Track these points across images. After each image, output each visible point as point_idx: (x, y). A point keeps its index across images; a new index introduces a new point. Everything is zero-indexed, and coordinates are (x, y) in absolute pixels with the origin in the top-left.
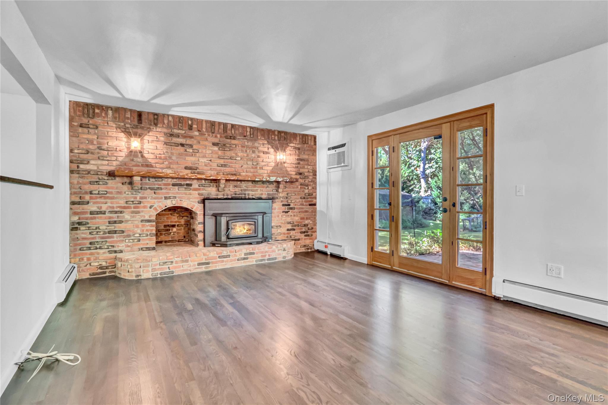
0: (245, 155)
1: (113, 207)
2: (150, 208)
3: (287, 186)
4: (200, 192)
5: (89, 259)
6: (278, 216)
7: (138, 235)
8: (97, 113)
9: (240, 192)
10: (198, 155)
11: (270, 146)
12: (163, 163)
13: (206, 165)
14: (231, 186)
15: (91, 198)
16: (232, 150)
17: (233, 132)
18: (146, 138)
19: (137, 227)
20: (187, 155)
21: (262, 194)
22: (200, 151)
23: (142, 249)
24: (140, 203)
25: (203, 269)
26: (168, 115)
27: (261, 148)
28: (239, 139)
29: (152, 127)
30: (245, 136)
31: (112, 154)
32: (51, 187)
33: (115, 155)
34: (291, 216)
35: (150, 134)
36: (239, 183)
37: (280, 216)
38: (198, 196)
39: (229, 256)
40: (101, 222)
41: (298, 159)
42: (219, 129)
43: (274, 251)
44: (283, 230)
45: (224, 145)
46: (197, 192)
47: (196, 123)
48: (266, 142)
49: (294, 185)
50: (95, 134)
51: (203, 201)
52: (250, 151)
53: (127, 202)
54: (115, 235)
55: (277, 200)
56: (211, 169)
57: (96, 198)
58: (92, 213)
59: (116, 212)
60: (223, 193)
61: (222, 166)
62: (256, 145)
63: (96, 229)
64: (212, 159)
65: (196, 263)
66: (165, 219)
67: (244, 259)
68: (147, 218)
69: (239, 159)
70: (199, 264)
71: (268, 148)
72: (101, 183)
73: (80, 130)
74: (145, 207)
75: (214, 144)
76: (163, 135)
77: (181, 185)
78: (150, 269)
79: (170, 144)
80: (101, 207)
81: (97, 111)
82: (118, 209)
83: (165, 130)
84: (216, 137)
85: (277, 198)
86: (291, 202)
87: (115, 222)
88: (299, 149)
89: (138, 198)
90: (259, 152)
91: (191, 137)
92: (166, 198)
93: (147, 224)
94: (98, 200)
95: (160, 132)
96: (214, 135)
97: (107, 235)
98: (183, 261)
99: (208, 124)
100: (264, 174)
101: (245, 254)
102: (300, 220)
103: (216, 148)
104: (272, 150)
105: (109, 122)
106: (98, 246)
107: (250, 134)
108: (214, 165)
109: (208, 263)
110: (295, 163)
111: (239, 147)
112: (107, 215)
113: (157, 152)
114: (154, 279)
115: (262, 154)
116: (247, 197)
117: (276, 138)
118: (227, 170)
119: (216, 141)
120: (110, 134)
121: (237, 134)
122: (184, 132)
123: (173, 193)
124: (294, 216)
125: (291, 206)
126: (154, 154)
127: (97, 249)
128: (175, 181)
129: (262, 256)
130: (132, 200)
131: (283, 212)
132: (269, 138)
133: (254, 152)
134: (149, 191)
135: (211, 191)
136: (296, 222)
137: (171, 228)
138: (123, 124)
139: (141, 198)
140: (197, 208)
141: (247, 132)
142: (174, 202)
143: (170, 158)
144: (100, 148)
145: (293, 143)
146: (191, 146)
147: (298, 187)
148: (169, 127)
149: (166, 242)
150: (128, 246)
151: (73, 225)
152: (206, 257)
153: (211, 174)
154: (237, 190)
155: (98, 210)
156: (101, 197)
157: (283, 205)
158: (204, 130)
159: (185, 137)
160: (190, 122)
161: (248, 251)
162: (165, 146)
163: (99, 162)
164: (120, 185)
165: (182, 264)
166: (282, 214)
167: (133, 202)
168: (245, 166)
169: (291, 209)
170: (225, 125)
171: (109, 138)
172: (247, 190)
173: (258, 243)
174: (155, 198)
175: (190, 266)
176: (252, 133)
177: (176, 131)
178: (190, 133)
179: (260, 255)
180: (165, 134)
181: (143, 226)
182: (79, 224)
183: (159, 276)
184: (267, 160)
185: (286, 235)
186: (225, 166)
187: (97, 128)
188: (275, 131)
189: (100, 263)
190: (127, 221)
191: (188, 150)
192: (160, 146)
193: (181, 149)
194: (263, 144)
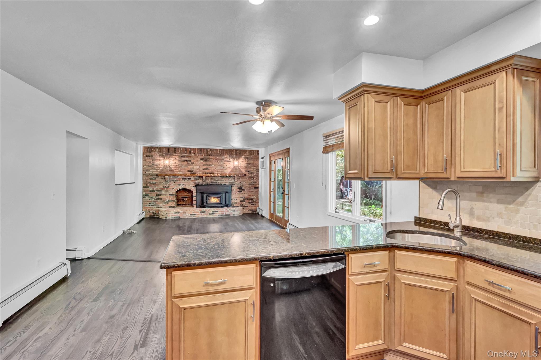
0: (217, 163)
1: (158, 189)
2: (173, 189)
3: (240, 178)
4: (194, 182)
5: (149, 210)
6: (235, 194)
7: (168, 201)
8: (152, 150)
9: (214, 181)
10: (193, 165)
11: (230, 158)
12: (178, 169)
13: (197, 169)
14: (210, 179)
15: (150, 185)
16: (210, 161)
17: (211, 152)
18: (171, 159)
19: (167, 197)
20: (188, 165)
21: (226, 183)
22: (194, 163)
23: (169, 207)
24: (168, 187)
25: (193, 217)
26: (180, 148)
27: (226, 159)
28: (213, 155)
29: (173, 154)
30: (217, 154)
31: (158, 166)
32: (134, 183)
33: (159, 167)
34: (243, 194)
35: (173, 157)
36: (214, 177)
37: (236, 194)
38: (193, 184)
39: (205, 212)
40: (154, 195)
41: (247, 164)
42: (204, 152)
43: (228, 211)
44: (238, 201)
45: (206, 159)
46: (193, 182)
47: (193, 150)
48: (228, 156)
49: (245, 177)
50: (152, 159)
51: (196, 186)
52: (219, 161)
53: (163, 186)
54: (159, 200)
55: (234, 186)
56: (200, 171)
57: (152, 185)
58: (150, 191)
59: (159, 191)
60: (205, 182)
61: (205, 169)
62: (223, 158)
63: (152, 198)
64: (200, 166)
65: (190, 214)
66: (182, 194)
67: (212, 214)
68: (171, 193)
69: (214, 165)
70: (191, 215)
71: (230, 159)
72: (153, 179)
73: (146, 158)
74: (170, 189)
75: (201, 159)
76: (178, 157)
77: (186, 179)
78: (170, 215)
79: (181, 161)
80: (154, 189)
81: (152, 149)
82: (160, 190)
83: (179, 155)
84: (202, 155)
85: (235, 184)
86: (243, 187)
87: (159, 195)
88: (248, 158)
89: (168, 185)
90: (224, 161)
91: (191, 157)
92: (179, 185)
93: (171, 196)
94: (153, 186)
95: (177, 156)
96: (201, 155)
97: (156, 200)
98: (184, 213)
99: (198, 150)
100: (227, 172)
101: (213, 212)
102: (248, 196)
103: (202, 161)
104: (231, 160)
105: (157, 154)
106: (152, 205)
107: (220, 153)
108: (201, 169)
109: (195, 215)
110: (245, 166)
111: (214, 159)
112: (156, 192)
113: (176, 165)
114: (172, 219)
115: (226, 162)
116: (218, 184)
117: (234, 153)
118: (208, 171)
119: (202, 157)
120: (157, 158)
121: (213, 153)
122: (187, 155)
123: (182, 183)
124: (245, 194)
125: (243, 189)
126: (174, 165)
127: (152, 206)
128: (183, 177)
129: (222, 213)
130: (165, 186)
131: (238, 192)
132: (230, 154)
133: (222, 161)
134: (172, 181)
135: (200, 181)
136: (246, 197)
137: (185, 198)
138: (162, 154)
139: (169, 185)
140: (193, 189)
141: (218, 151)
142: (183, 187)
143: (181, 167)
144: (153, 165)
145: (244, 155)
146: (190, 161)
147: (247, 179)
148: (181, 153)
149: (182, 205)
150: (164, 205)
151: (144, 196)
152: (194, 212)
153: (200, 173)
154: (213, 181)
155: (152, 190)
156: (153, 185)
157: (238, 188)
158: (197, 153)
159: (188, 157)
160: (190, 150)
161: (214, 210)
162: (179, 162)
163: (153, 170)
164: (161, 179)
165: (183, 214)
166: (237, 192)
167: (166, 186)
168: (217, 169)
169: (243, 190)
170: (207, 149)
171: (157, 160)
172: (218, 180)
173: (222, 207)
174: (174, 185)
175: (187, 215)
176: (220, 152)
177: (184, 155)
178: (190, 155)
179: (221, 213)
180: (179, 156)
181: (170, 197)
182: (146, 195)
183: (174, 218)
184: (229, 165)
185: (240, 204)
186: (207, 169)
187: (152, 156)
188: (233, 150)
189: (153, 212)
190: (163, 195)
191: (189, 163)
192: (177, 162)
193: (186, 163)
194: (227, 157)
